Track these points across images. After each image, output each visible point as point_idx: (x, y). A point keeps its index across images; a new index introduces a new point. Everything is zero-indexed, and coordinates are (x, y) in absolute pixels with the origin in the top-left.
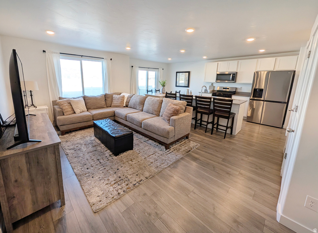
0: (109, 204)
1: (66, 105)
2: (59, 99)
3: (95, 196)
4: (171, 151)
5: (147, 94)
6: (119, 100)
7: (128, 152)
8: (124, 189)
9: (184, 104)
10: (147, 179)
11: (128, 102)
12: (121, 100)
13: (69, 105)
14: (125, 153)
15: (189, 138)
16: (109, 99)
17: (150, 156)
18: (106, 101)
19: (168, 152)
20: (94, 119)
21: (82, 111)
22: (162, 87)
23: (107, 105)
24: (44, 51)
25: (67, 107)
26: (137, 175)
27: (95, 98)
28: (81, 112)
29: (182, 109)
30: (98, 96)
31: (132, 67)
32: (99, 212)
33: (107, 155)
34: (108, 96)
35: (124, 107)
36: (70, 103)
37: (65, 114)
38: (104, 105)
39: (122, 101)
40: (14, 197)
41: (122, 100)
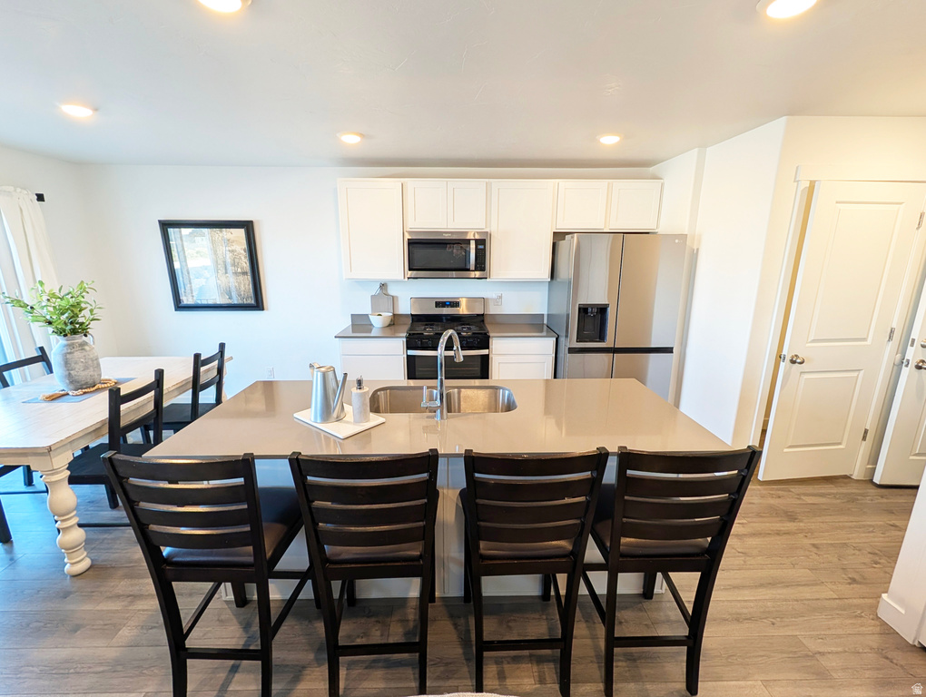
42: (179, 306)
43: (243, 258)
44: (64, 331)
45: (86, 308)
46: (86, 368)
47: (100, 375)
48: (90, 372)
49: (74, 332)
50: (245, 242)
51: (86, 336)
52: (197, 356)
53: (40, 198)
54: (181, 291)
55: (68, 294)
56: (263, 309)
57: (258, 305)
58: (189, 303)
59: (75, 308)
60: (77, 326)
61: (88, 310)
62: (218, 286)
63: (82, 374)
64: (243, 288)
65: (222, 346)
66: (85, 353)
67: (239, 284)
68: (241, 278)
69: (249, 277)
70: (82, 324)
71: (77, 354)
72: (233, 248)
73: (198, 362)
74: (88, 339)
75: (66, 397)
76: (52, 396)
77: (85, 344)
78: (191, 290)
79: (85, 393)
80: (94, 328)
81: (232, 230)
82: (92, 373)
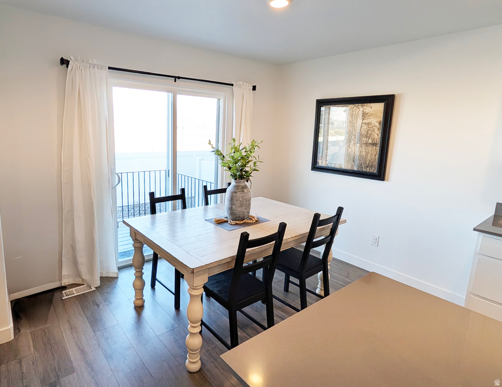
42: (315, 167)
43: (376, 130)
44: (236, 175)
45: (251, 161)
46: (241, 206)
47: (249, 213)
48: (243, 209)
49: (241, 177)
50: (382, 115)
51: (247, 181)
52: (317, 216)
53: (254, 88)
54: (319, 155)
55: (243, 149)
56: (383, 179)
57: (380, 174)
58: (322, 165)
59: (245, 159)
60: (244, 173)
61: (253, 162)
62: (348, 155)
63: (239, 210)
64: (369, 158)
65: (340, 210)
66: (243, 195)
67: (367, 154)
68: (370, 148)
69: (378, 148)
70: (246, 172)
71: (239, 194)
72: (369, 121)
73: (317, 221)
74: (248, 184)
75: (226, 224)
76: (219, 220)
77: (246, 187)
78: (326, 155)
79: (236, 224)
80: (254, 176)
81: (373, 105)
82: (244, 210)
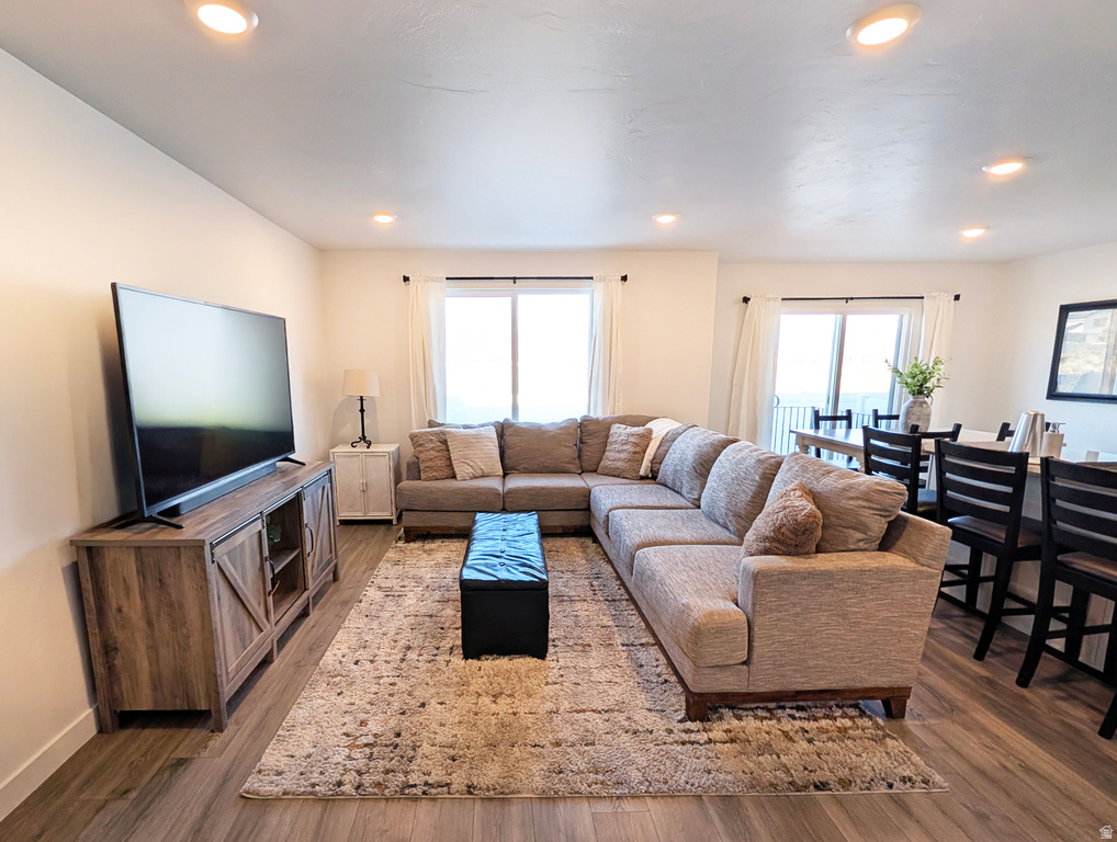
0: (290, 797)
1: (432, 449)
2: (430, 427)
3: (286, 750)
4: (703, 737)
5: (811, 432)
6: (625, 447)
7: (521, 660)
8: (367, 780)
9: (876, 496)
10: (470, 793)
11: (657, 460)
12: (632, 449)
13: (443, 447)
14: (506, 659)
15: (909, 722)
16: (596, 441)
17: (584, 711)
18: (585, 447)
19: (685, 737)
20: (507, 506)
21: (480, 472)
22: (911, 398)
23: (585, 465)
24: (406, 279)
25: (432, 452)
26: (454, 760)
27: (537, 433)
28: (475, 477)
29: (861, 527)
30: (553, 424)
31: (746, 300)
32: (250, 802)
33: (446, 644)
34: (591, 427)
35: (642, 478)
36: (445, 442)
37: (423, 476)
38: (568, 463)
39: (635, 453)
40: (116, 649)
41: (638, 449)
42: (1053, 394)
44: (914, 391)
49: (920, 393)
51: (927, 397)
55: (925, 365)
60: (924, 389)
61: (936, 378)
66: (922, 410)
70: (927, 388)
71: (917, 410)
74: (928, 400)
77: (925, 403)
